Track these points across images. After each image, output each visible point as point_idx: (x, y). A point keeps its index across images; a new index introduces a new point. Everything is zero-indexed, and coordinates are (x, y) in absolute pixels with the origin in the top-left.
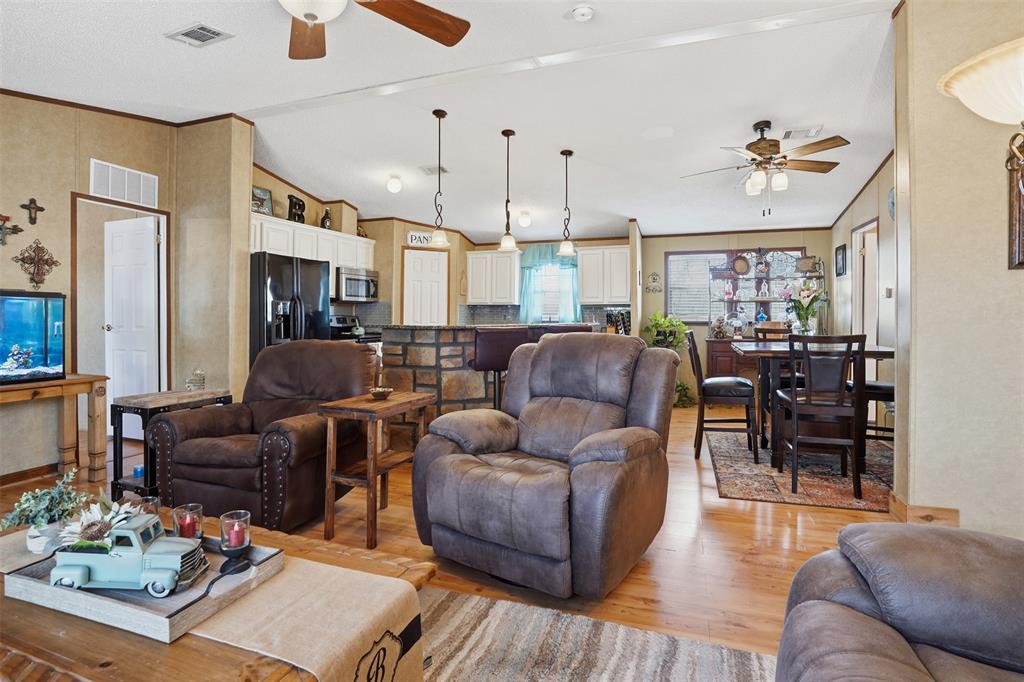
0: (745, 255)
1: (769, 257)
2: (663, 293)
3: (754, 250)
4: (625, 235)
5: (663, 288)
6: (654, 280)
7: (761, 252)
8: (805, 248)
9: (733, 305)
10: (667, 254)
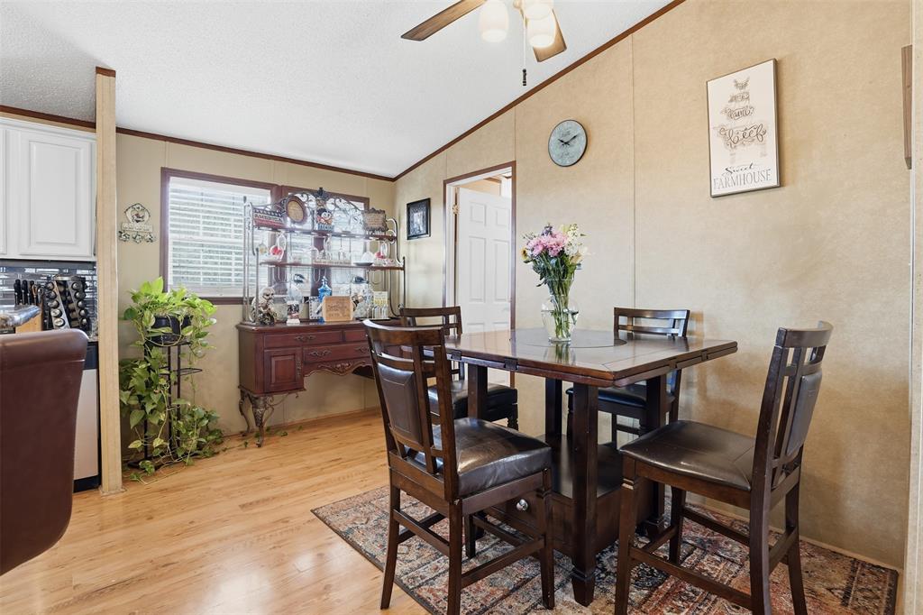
0: (298, 195)
1: (329, 205)
2: (156, 244)
3: (312, 192)
4: (88, 119)
5: (157, 234)
6: (138, 219)
7: (321, 194)
8: (368, 199)
9: (279, 269)
10: (166, 173)
